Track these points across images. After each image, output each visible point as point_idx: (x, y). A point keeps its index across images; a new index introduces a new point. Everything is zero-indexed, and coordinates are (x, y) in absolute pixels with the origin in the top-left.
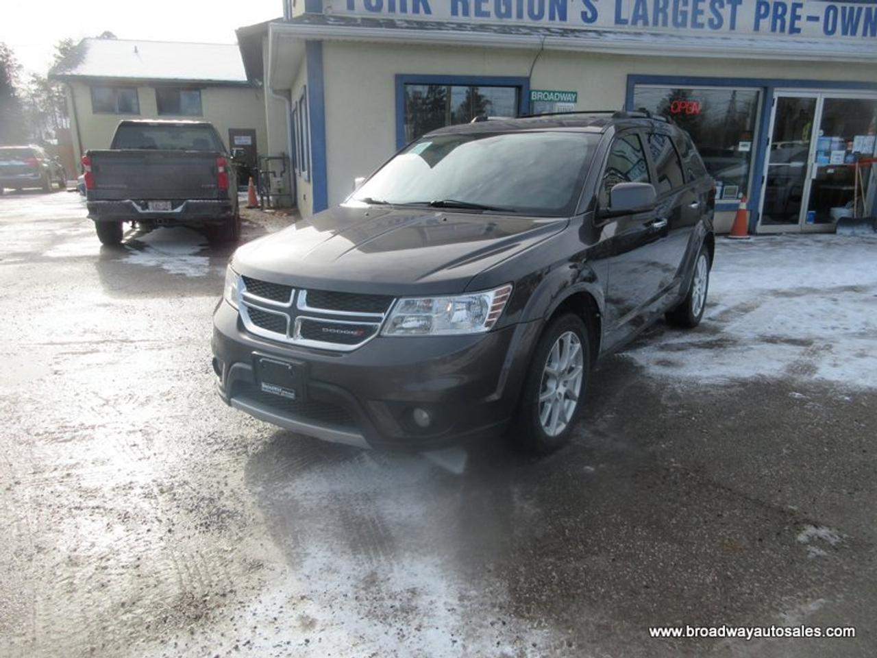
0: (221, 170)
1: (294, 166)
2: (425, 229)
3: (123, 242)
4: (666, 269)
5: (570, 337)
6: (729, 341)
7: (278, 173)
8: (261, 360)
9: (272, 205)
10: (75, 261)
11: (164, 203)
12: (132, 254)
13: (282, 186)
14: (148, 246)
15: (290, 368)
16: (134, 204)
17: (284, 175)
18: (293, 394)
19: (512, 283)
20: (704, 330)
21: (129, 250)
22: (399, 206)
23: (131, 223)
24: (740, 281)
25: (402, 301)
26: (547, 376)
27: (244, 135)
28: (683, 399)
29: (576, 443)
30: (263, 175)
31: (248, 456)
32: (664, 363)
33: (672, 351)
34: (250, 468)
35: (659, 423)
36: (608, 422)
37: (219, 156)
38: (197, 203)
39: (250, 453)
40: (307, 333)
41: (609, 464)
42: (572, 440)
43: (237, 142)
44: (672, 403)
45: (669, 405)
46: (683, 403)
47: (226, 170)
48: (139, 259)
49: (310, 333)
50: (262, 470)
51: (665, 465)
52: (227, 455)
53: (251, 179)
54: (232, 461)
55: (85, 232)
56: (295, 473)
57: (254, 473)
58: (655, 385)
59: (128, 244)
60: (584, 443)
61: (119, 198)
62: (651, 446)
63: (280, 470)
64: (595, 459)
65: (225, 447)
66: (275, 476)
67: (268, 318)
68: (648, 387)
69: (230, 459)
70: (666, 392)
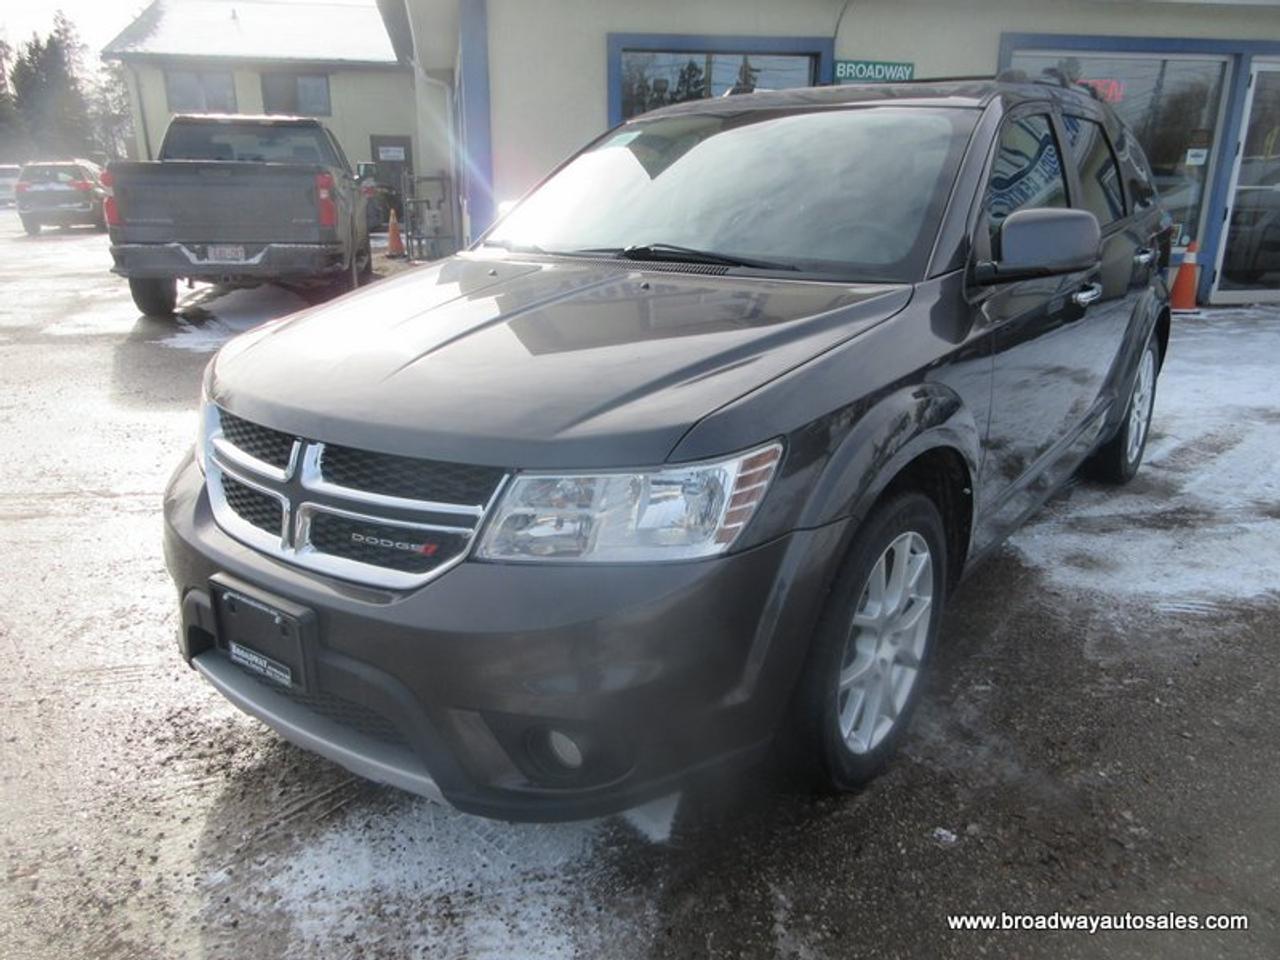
0: (324, 194)
1: (458, 194)
3: (177, 310)
4: (1081, 378)
5: (908, 543)
6: (1197, 512)
7: (433, 204)
8: (225, 597)
9: (425, 253)
10: (87, 343)
11: (233, 248)
12: (183, 331)
13: (439, 224)
14: (213, 318)
15: (277, 620)
16: (184, 250)
17: (442, 205)
18: (288, 677)
19: (782, 438)
20: (1146, 488)
21: (180, 324)
22: (561, 257)
23: (186, 280)
24: (1197, 391)
25: (523, 480)
26: (858, 630)
27: (395, 145)
28: (1128, 649)
29: (914, 758)
30: (411, 207)
31: (228, 776)
32: (1079, 561)
33: (1091, 532)
34: (220, 811)
35: (1087, 710)
36: (979, 703)
37: (320, 171)
38: (285, 249)
39: (234, 770)
40: (322, 540)
41: (988, 823)
42: (906, 751)
43: (382, 157)
44: (1108, 659)
45: (1101, 664)
46: (1130, 659)
47: (333, 195)
48: (190, 340)
49: (328, 542)
50: (243, 817)
51: (1113, 831)
52: (186, 772)
53: (392, 211)
54: (189, 791)
55: (116, 294)
56: (309, 830)
57: (223, 828)
58: (1068, 612)
59: (184, 315)
60: (931, 758)
61: (161, 240)
62: (1076, 771)
63: (280, 819)
64: (957, 808)
65: (189, 749)
66: (266, 836)
67: (252, 500)
68: (1053, 617)
69: (187, 784)
70: (1092, 629)
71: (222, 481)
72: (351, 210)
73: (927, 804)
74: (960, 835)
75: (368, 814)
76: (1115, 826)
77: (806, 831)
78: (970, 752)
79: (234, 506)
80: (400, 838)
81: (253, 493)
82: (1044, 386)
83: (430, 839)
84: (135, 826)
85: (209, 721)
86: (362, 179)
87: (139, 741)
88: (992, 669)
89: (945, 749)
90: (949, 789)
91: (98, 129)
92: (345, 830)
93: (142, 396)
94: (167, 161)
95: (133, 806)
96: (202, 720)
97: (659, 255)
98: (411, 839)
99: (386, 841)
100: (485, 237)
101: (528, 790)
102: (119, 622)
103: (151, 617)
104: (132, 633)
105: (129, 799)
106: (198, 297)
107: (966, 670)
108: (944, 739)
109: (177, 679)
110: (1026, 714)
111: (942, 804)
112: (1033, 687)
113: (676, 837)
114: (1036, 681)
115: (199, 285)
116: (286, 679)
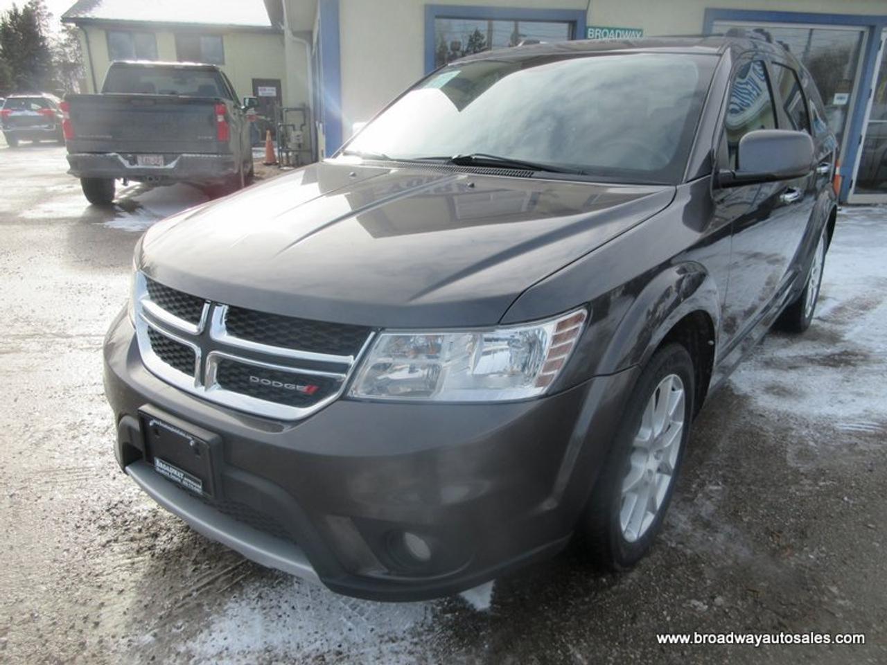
0: (221, 119)
1: (315, 120)
2: (456, 199)
3: (114, 201)
5: (671, 383)
6: (857, 355)
7: (297, 127)
8: (151, 424)
9: (291, 162)
10: (50, 224)
11: (155, 157)
13: (301, 141)
14: (141, 207)
15: (192, 443)
16: (120, 158)
17: (304, 128)
18: (200, 487)
19: (587, 305)
20: (817, 336)
21: (117, 211)
23: (122, 180)
25: (385, 337)
27: (269, 86)
28: (819, 458)
29: (669, 543)
30: (281, 129)
31: (153, 556)
32: (775, 390)
33: (781, 369)
34: (147, 584)
35: (794, 506)
36: (713, 499)
37: (218, 102)
38: (192, 158)
39: (157, 551)
40: (226, 380)
41: (730, 596)
42: (662, 537)
43: (260, 94)
44: (806, 466)
45: (802, 470)
46: (821, 467)
47: (227, 119)
48: (125, 223)
49: (230, 381)
50: (165, 590)
51: (825, 603)
52: (122, 553)
53: (268, 132)
54: (124, 568)
55: (71, 189)
56: (216, 600)
57: (149, 598)
58: (773, 430)
59: (120, 205)
60: (682, 543)
61: (103, 151)
62: (791, 555)
63: (193, 591)
64: (705, 583)
65: (124, 534)
66: (183, 605)
67: (171, 348)
68: (761, 433)
69: (122, 562)
70: (792, 443)
71: (149, 333)
72: (240, 130)
73: (683, 581)
74: (711, 605)
75: (260, 586)
76: (826, 599)
77: (593, 601)
78: (711, 538)
79: (158, 352)
80: (285, 606)
81: (172, 342)
82: (748, 266)
83: (308, 608)
84: (81, 596)
85: (139, 511)
86: (247, 108)
87: (85, 527)
88: (720, 473)
89: (691, 536)
90: (698, 568)
91: (60, 72)
92: (243, 600)
93: (90, 262)
94: (108, 93)
95: (81, 581)
96: (133, 510)
97: (478, 162)
98: (293, 608)
99: (274, 609)
100: (344, 148)
101: (387, 577)
102: (71, 434)
103: (95, 430)
104: (81, 442)
105: (78, 574)
106: (130, 192)
107: (701, 474)
108: (690, 528)
109: (114, 478)
110: (749, 508)
111: (694, 580)
112: (752, 487)
113: (495, 606)
114: (753, 483)
115: (131, 183)
116: (198, 488)
